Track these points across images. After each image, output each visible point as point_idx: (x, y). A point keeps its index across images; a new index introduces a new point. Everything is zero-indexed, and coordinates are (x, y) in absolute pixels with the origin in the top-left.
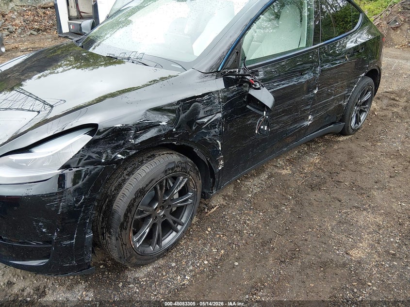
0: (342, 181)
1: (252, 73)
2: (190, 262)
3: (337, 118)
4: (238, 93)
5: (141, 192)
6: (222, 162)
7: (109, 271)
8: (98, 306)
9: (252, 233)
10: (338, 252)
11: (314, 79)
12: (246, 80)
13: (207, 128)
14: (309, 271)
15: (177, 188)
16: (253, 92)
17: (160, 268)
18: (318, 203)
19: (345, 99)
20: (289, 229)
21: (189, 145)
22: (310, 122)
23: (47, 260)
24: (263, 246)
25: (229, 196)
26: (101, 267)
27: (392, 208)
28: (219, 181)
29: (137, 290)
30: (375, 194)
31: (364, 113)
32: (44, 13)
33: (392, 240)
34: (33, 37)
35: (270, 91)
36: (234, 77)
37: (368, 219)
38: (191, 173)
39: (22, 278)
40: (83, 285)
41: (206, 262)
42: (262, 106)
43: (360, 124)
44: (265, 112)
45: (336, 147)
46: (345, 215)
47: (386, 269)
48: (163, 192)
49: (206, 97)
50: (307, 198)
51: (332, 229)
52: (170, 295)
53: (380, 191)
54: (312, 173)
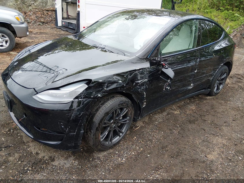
0: (207, 120)
1: (164, 60)
2: (125, 152)
3: (207, 86)
4: (157, 69)
5: (107, 114)
6: (145, 103)
7: (85, 152)
8: (80, 168)
9: (157, 142)
10: (201, 155)
11: (195, 65)
12: (161, 63)
13: (139, 86)
14: (185, 163)
15: (122, 114)
16: (164, 70)
17: (110, 153)
18: (193, 130)
19: (211, 76)
20: (176, 142)
21: (131, 93)
22: (192, 87)
23: (60, 142)
24: (162, 148)
25: (146, 122)
26: (82, 150)
27: (232, 136)
28: (142, 113)
29: (99, 163)
30: (224, 128)
31: (222, 85)
32: (47, 13)
33: (230, 152)
34: (40, 26)
35: (172, 69)
36: (155, 61)
37: (219, 141)
38: (130, 107)
39: (43, 151)
40: (73, 158)
41: (133, 153)
42: (168, 77)
43: (219, 91)
44: (169, 80)
45: (205, 102)
46: (207, 137)
47: (225, 166)
48: (116, 115)
49: (141, 70)
50: (188, 127)
51: (199, 144)
52: (115, 166)
53: (226, 127)
54: (191, 114)
